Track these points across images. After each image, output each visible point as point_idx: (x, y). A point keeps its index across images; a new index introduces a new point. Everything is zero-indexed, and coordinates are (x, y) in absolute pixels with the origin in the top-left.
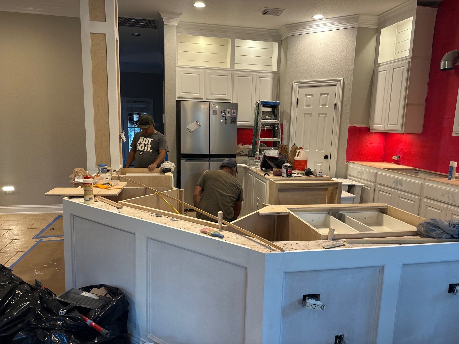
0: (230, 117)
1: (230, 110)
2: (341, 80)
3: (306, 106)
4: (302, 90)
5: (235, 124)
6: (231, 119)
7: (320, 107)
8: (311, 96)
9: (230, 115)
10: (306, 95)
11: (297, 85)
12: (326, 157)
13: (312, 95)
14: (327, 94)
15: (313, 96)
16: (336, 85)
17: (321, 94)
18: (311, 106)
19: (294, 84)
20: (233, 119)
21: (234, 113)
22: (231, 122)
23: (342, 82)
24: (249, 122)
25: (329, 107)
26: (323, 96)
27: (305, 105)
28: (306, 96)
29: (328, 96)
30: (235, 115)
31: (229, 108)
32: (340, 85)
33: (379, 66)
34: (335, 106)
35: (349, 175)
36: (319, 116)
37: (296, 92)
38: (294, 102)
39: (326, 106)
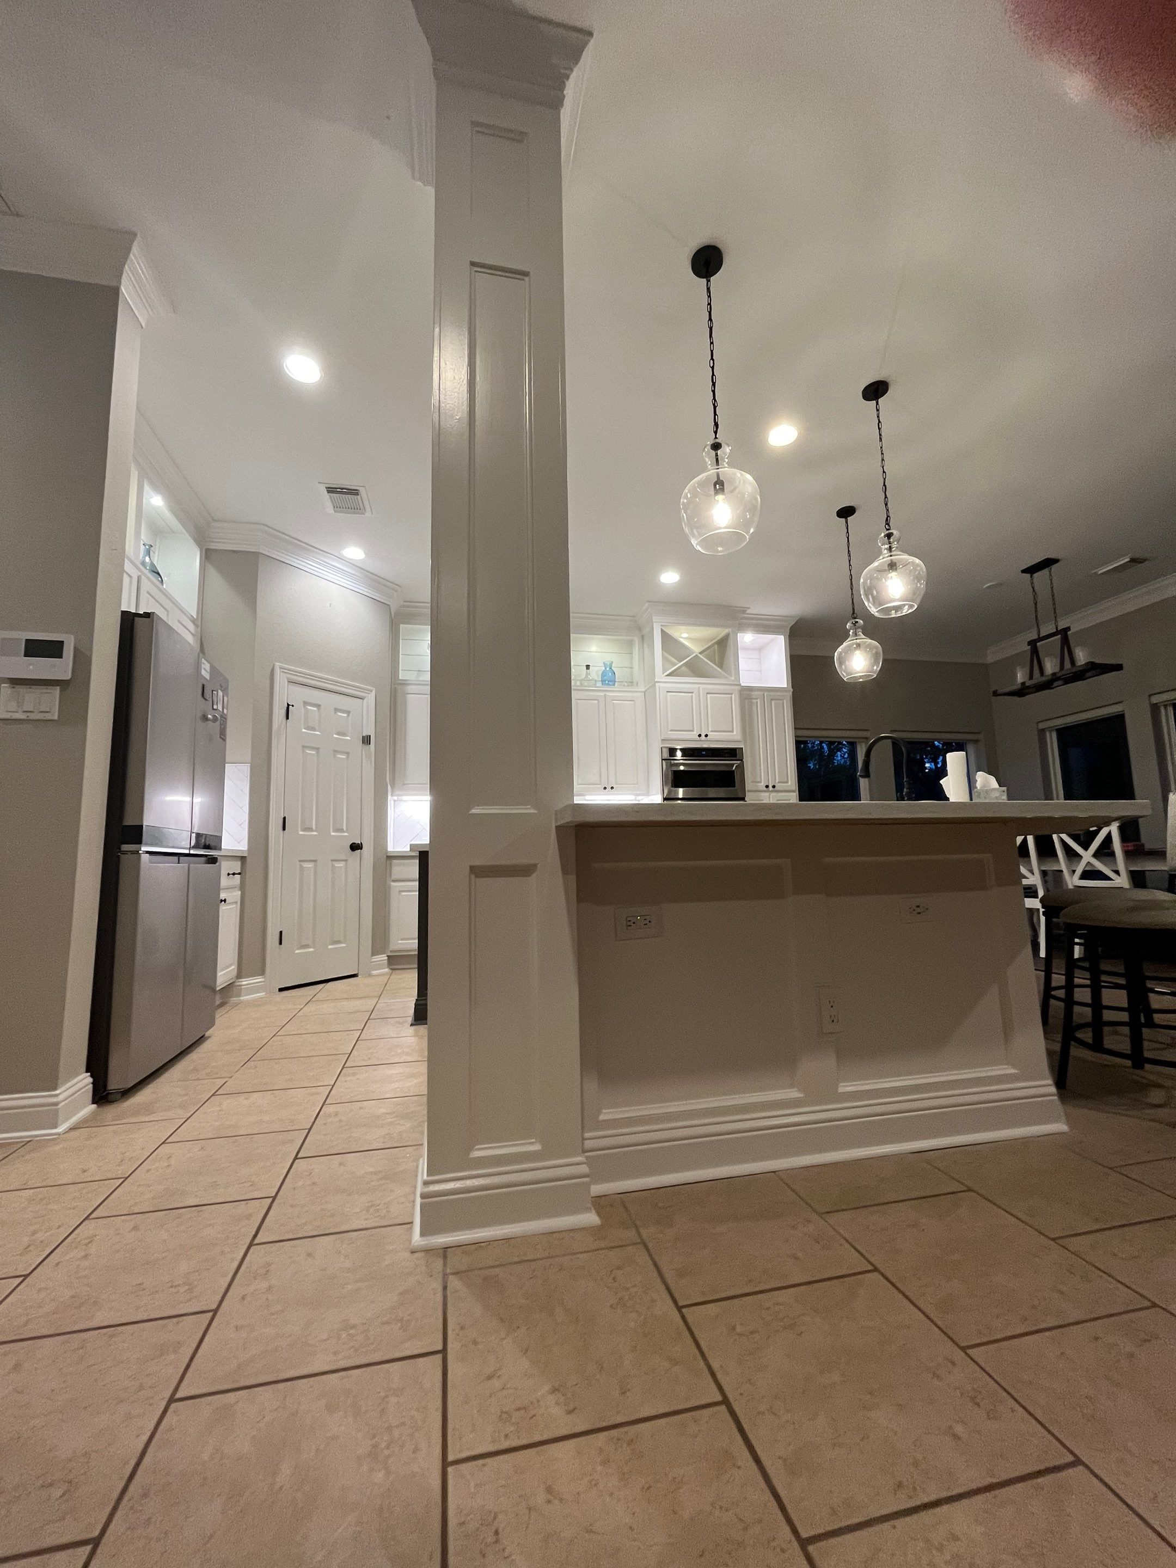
0: (222, 716)
1: (221, 694)
2: (371, 691)
3: (304, 729)
4: (294, 688)
7: (335, 736)
8: (315, 709)
11: (289, 676)
12: (355, 847)
13: (318, 706)
14: (348, 712)
15: (319, 709)
16: (362, 698)
17: (336, 710)
18: (316, 731)
19: (278, 672)
20: (224, 723)
22: (221, 733)
23: (373, 693)
25: (352, 739)
26: (339, 714)
27: (303, 724)
28: (304, 707)
29: (348, 715)
31: (221, 688)
32: (371, 698)
33: (404, 683)
34: (366, 740)
35: (394, 881)
36: (335, 756)
37: (284, 692)
38: (279, 713)
39: (346, 736)
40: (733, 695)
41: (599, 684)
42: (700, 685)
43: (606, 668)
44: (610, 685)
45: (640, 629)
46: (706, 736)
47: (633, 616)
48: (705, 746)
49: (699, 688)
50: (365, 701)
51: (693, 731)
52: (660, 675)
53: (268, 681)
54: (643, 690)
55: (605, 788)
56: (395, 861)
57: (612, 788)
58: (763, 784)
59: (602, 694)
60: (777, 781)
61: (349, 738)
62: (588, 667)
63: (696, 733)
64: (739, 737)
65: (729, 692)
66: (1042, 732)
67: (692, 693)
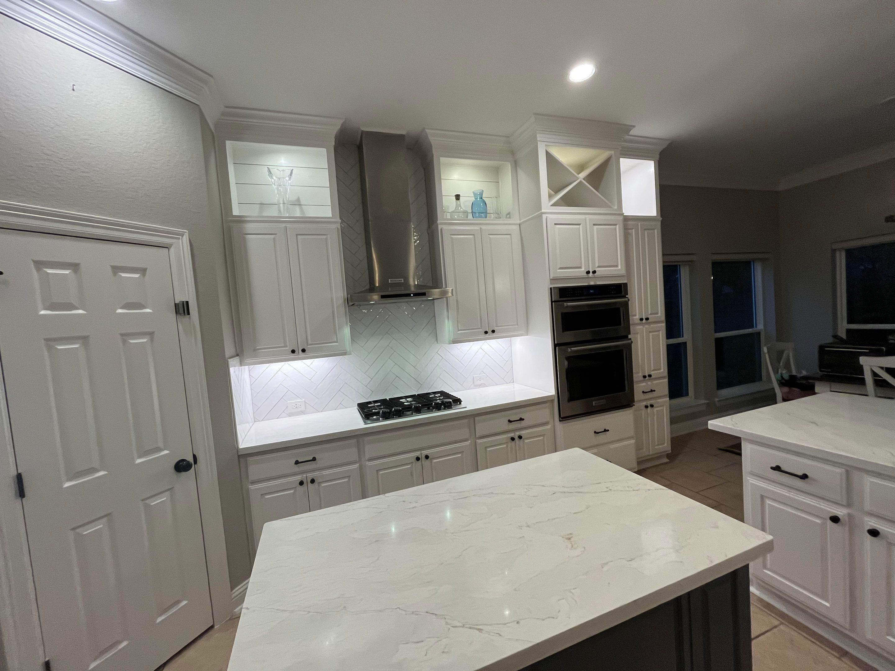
2: (182, 236)
3: (46, 309)
7: (120, 311)
8: (67, 272)
10: (40, 264)
13: (75, 267)
14: (143, 271)
15: (75, 272)
16: (166, 247)
17: (116, 269)
18: (76, 309)
23: (186, 238)
26: (124, 275)
28: (38, 269)
29: (143, 275)
32: (181, 247)
33: (241, 220)
34: (182, 309)
35: (253, 483)
36: (124, 344)
39: (144, 307)
40: (618, 226)
41: (470, 216)
42: (587, 216)
43: (476, 199)
44: (481, 217)
45: (513, 153)
46: (594, 272)
47: (508, 137)
48: (592, 283)
49: (586, 219)
50: (172, 250)
51: (580, 268)
52: (546, 205)
54: (519, 222)
55: (486, 332)
56: (250, 459)
57: (493, 331)
58: (637, 317)
59: (476, 228)
60: (649, 313)
61: (149, 310)
62: (458, 197)
63: (583, 270)
64: (623, 272)
65: (613, 223)
66: (834, 251)
67: (579, 224)
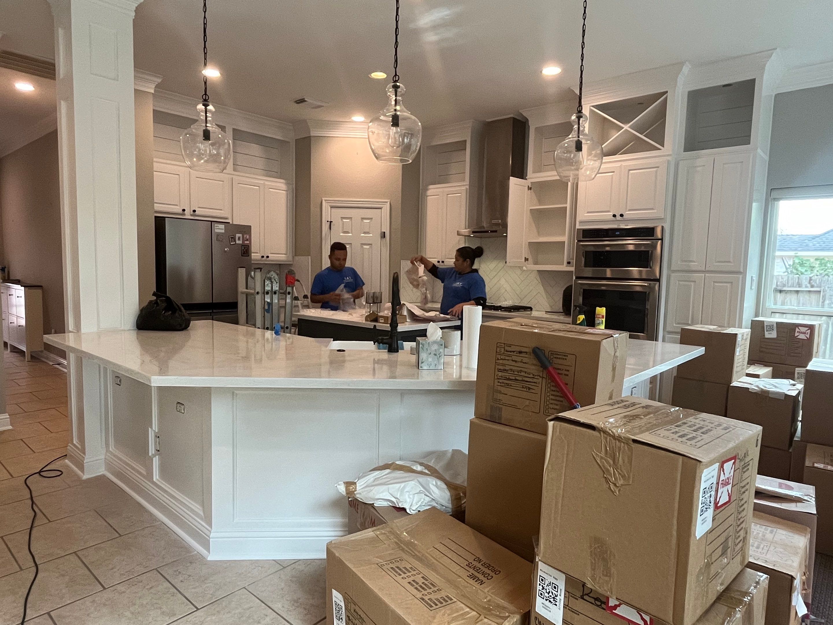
0: (242, 245)
1: (240, 235)
2: (387, 203)
4: (335, 211)
5: (248, 256)
6: (243, 248)
7: (362, 235)
8: (348, 220)
9: (241, 242)
10: (343, 218)
11: (330, 204)
13: (350, 218)
14: (371, 219)
15: (351, 220)
16: (381, 208)
17: (363, 219)
18: (349, 233)
19: (324, 203)
20: (246, 248)
21: (247, 240)
22: (244, 254)
23: (389, 203)
24: (257, 253)
25: (374, 236)
26: (365, 221)
27: (341, 232)
28: (342, 220)
29: (371, 221)
30: (248, 242)
31: (240, 233)
32: (386, 208)
34: (383, 235)
36: (362, 247)
37: (327, 214)
38: (325, 227)
39: (370, 234)
40: (659, 169)
42: (623, 163)
46: (622, 215)
48: (620, 226)
49: (621, 166)
50: (382, 210)
53: (319, 210)
61: (371, 235)
64: (660, 215)
65: (655, 166)
67: (614, 172)
